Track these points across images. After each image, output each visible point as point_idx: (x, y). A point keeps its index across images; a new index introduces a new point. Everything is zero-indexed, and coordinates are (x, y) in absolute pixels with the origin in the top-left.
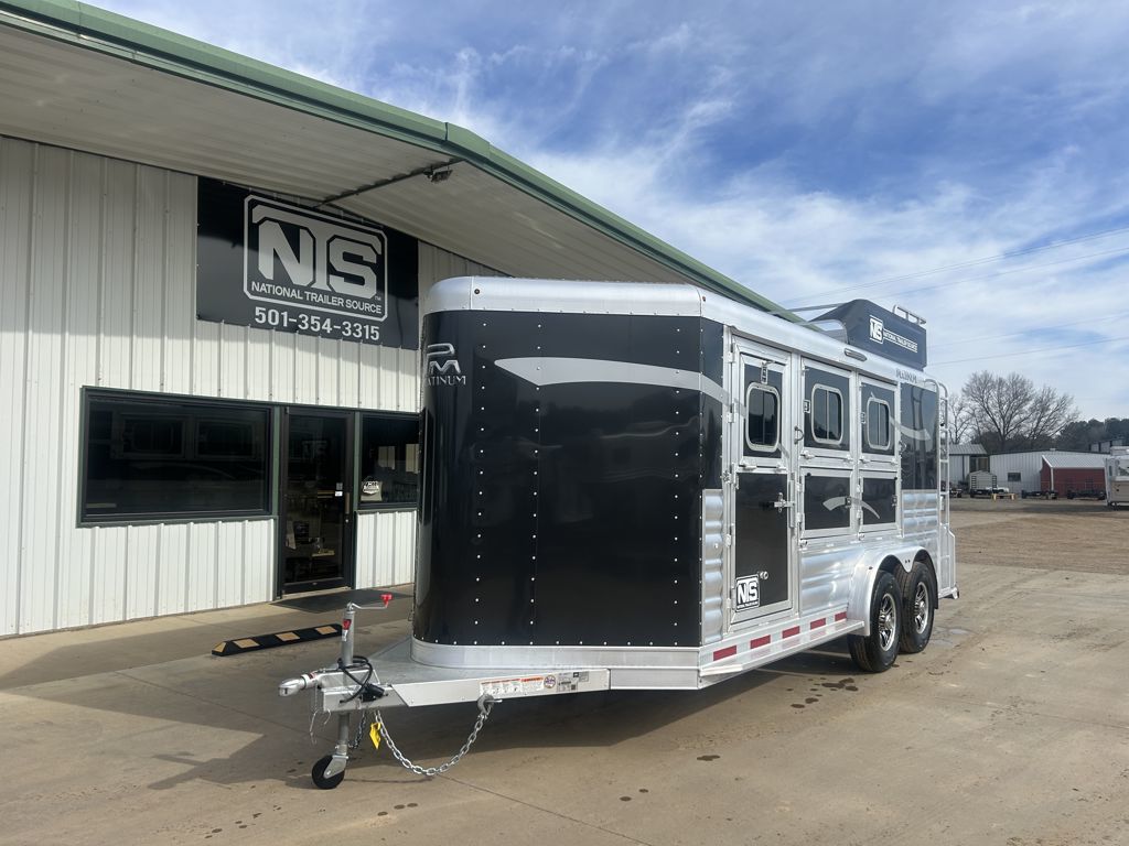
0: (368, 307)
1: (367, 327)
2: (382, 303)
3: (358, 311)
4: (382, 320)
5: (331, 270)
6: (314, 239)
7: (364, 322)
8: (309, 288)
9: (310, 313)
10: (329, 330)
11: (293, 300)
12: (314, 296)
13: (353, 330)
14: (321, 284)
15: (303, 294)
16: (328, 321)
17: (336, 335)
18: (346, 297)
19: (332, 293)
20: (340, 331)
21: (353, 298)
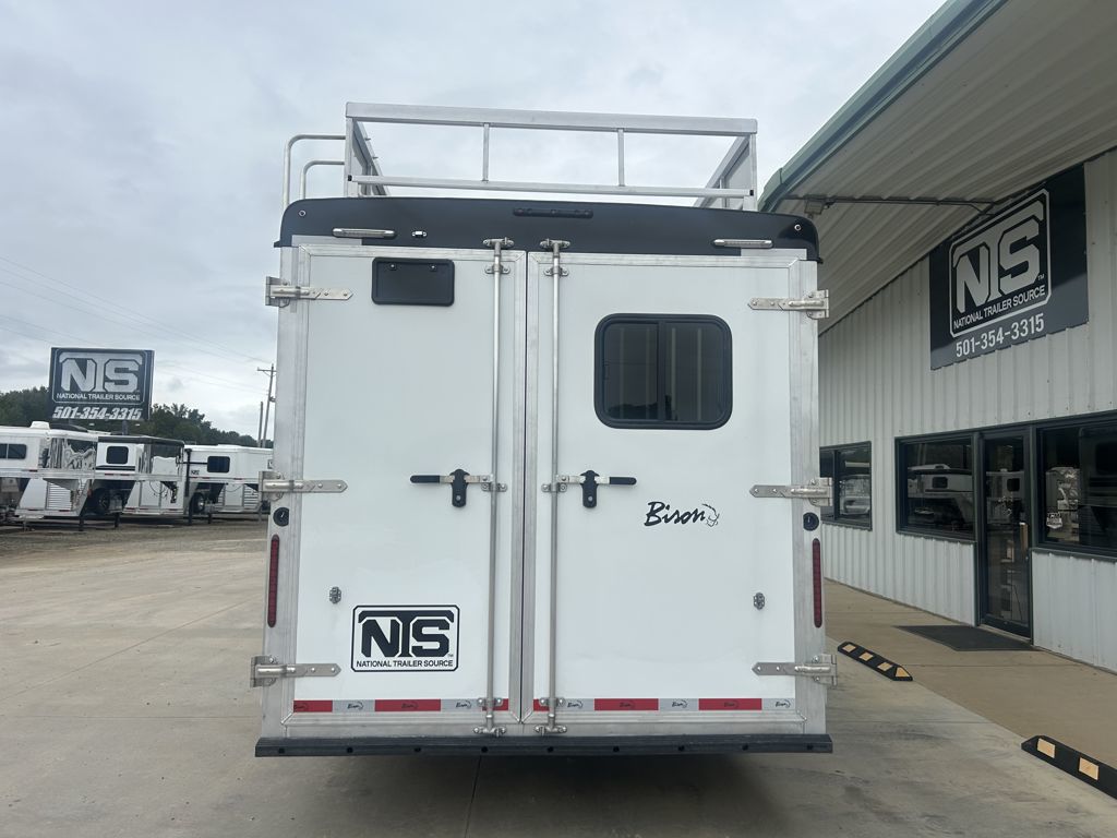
0: (1032, 294)
1: (1032, 320)
2: (1045, 282)
3: (1025, 305)
4: (1045, 302)
5: (1002, 273)
6: (988, 249)
7: (1027, 315)
8: (987, 304)
9: (986, 330)
10: (1001, 339)
11: (978, 322)
12: (990, 310)
13: (1021, 330)
14: (996, 295)
15: (983, 314)
16: (1001, 329)
17: (1008, 343)
18: (1011, 295)
19: (1005, 297)
20: (1010, 335)
21: (1017, 293)
